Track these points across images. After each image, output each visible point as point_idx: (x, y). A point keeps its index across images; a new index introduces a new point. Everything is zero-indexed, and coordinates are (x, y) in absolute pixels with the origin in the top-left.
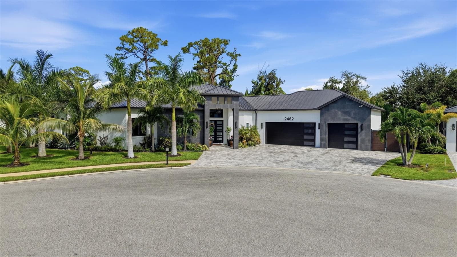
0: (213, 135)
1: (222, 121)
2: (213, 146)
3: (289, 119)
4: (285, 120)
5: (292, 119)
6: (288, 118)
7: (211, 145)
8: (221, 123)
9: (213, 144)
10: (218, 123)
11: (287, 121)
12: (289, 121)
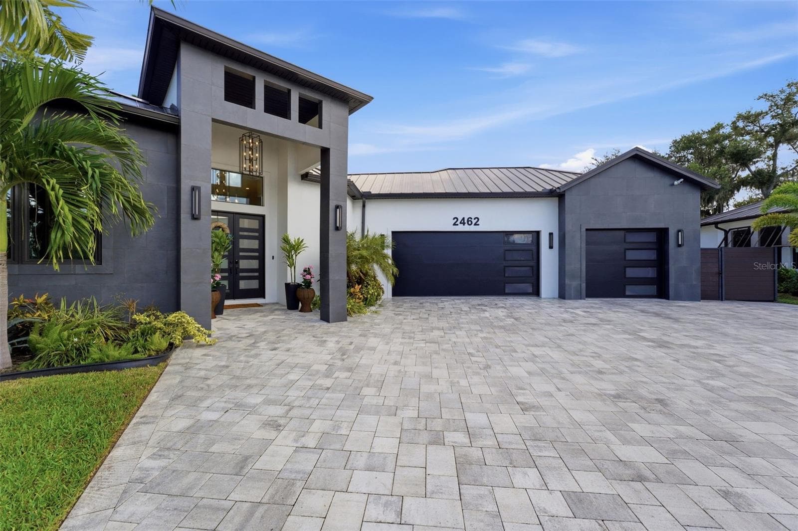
0: (222, 271)
1: (262, 218)
2: (225, 312)
3: (466, 221)
4: (455, 224)
5: (474, 222)
6: (464, 219)
7: (218, 310)
8: (255, 224)
9: (228, 302)
10: (245, 223)
11: (460, 228)
12: (466, 228)
